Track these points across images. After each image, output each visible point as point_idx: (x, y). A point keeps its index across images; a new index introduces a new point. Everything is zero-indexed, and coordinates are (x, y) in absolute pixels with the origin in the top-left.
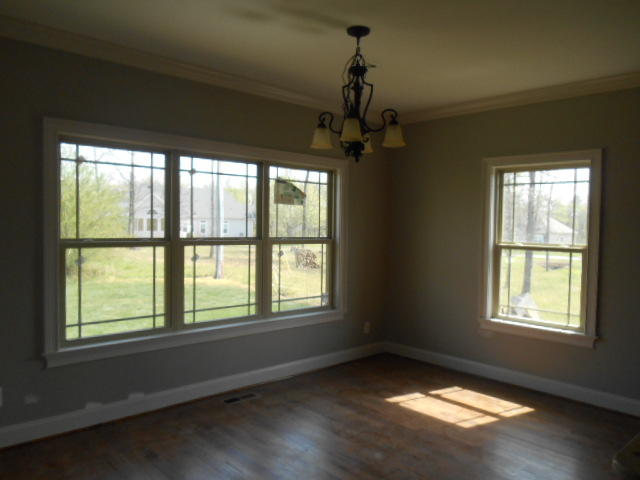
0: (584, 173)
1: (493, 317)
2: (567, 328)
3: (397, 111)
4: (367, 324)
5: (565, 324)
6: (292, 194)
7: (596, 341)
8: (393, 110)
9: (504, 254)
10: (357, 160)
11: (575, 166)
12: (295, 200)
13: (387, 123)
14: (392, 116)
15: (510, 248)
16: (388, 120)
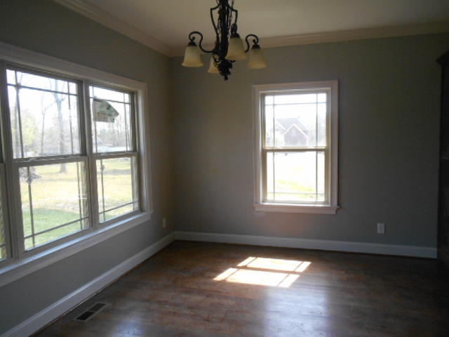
0: (323, 97)
1: (263, 202)
2: (316, 203)
3: (259, 36)
4: (164, 220)
5: (314, 200)
6: (107, 112)
7: (338, 209)
8: (254, 36)
9: (269, 155)
10: (226, 78)
11: (317, 92)
12: (109, 118)
13: (251, 47)
14: (254, 41)
15: (274, 151)
16: (252, 44)
